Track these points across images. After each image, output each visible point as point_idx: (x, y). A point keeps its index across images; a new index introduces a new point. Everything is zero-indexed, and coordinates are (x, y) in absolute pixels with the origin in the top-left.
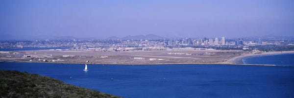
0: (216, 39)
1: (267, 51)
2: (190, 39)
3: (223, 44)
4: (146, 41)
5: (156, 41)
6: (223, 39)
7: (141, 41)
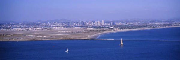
0: (99, 21)
1: (123, 29)
2: (83, 21)
3: (103, 24)
4: (56, 23)
5: (63, 23)
6: (103, 21)
7: (53, 23)
